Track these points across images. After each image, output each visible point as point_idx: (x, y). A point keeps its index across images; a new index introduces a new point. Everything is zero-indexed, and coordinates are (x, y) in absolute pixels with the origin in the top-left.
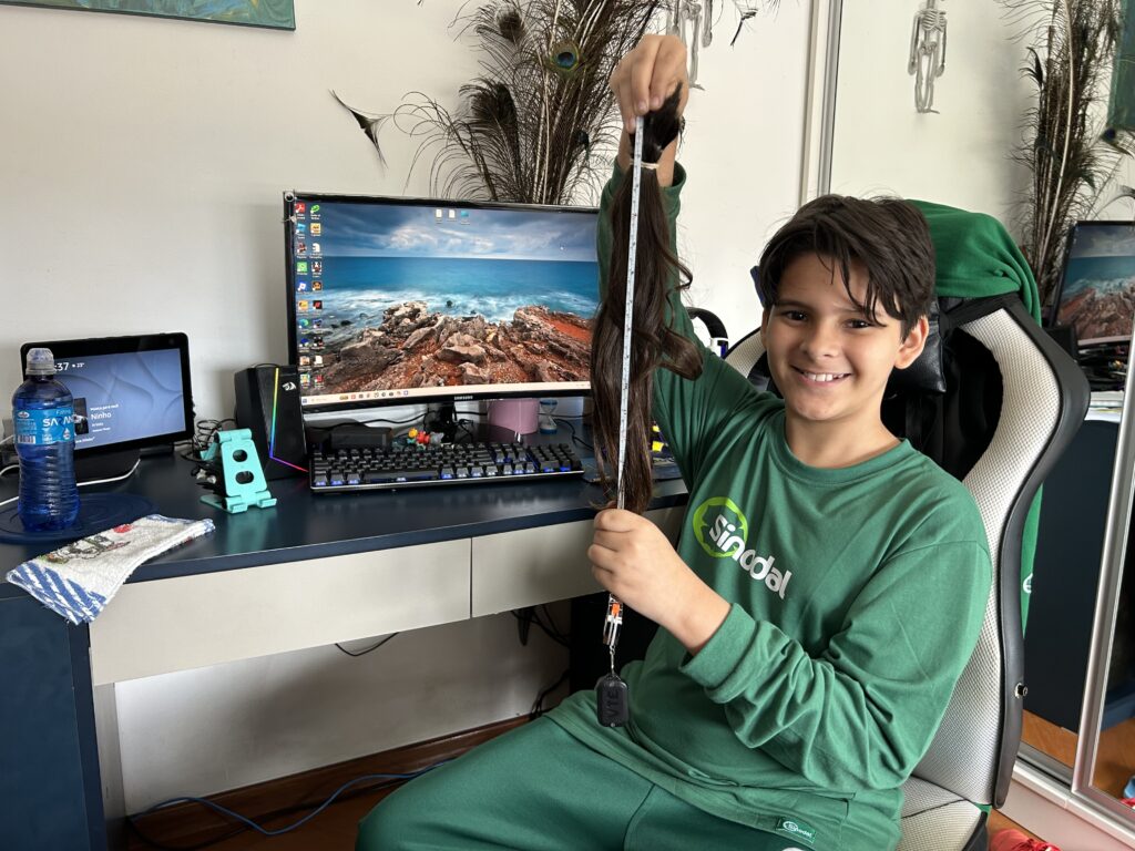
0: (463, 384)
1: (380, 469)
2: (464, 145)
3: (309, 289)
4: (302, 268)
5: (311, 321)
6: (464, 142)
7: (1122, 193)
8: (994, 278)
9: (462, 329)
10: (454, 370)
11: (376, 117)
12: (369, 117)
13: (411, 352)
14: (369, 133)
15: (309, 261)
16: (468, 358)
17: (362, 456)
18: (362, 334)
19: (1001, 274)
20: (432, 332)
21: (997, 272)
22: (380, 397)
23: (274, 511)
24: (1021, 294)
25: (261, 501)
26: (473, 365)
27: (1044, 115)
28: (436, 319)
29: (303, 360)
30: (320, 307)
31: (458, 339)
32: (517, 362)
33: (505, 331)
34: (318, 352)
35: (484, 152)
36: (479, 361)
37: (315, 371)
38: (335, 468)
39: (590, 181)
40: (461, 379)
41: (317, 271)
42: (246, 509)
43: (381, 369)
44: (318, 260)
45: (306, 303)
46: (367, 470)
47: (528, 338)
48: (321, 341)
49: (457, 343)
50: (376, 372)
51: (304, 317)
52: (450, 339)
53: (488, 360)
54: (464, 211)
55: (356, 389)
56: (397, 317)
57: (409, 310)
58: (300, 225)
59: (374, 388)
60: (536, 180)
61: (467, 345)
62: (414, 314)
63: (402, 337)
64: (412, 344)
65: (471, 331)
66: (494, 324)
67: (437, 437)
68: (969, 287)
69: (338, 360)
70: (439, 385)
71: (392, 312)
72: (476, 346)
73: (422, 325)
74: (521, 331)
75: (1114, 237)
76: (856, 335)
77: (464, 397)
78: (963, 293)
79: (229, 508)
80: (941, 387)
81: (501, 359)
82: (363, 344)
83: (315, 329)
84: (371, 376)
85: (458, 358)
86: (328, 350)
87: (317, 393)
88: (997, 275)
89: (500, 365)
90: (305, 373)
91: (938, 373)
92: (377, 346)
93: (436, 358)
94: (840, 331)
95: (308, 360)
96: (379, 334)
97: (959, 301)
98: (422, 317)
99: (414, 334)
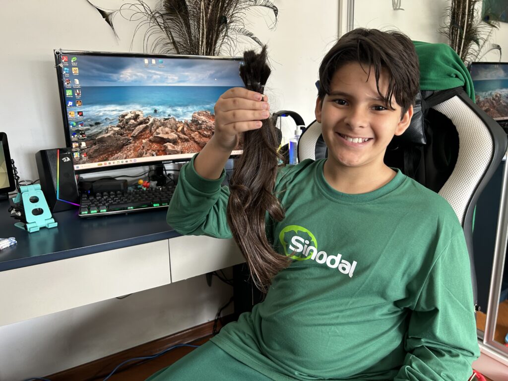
0: (166, 154)
1: (119, 203)
2: (160, 26)
3: (74, 105)
4: (69, 93)
5: (77, 123)
6: (160, 24)
7: (492, 48)
8: (451, 78)
9: (164, 125)
10: (161, 147)
11: (111, 12)
12: (107, 12)
13: (136, 138)
14: (107, 20)
15: (73, 90)
16: (168, 141)
17: (109, 195)
18: (107, 129)
19: (454, 76)
20: (147, 127)
21: (453, 75)
22: (121, 163)
23: (57, 230)
24: (465, 87)
25: (48, 225)
26: (171, 144)
27: (454, 10)
28: (149, 120)
29: (74, 145)
30: (82, 115)
31: (162, 130)
32: (195, 142)
33: (188, 125)
34: (83, 140)
35: (171, 30)
36: (175, 142)
37: (82, 151)
38: (93, 203)
39: (229, 43)
40: (165, 152)
41: (78, 95)
42: (38, 230)
43: (120, 148)
44: (78, 89)
45: (74, 113)
46: (111, 204)
47: (200, 128)
48: (84, 134)
49: (162, 133)
50: (118, 150)
51: (73, 121)
52: (157, 131)
53: (179, 141)
54: (160, 60)
55: (107, 159)
56: (127, 119)
57: (133, 115)
58: (65, 69)
59: (117, 158)
60: (200, 44)
61: (167, 133)
62: (136, 117)
63: (130, 130)
64: (136, 134)
65: (169, 126)
66: (181, 122)
67: (153, 184)
68: (438, 84)
69: (95, 144)
70: (153, 155)
71: (123, 116)
72: (172, 134)
73: (141, 123)
74: (196, 125)
75: (488, 70)
76: (378, 114)
77: (168, 161)
78: (434, 88)
79: (28, 230)
80: (423, 142)
81: (187, 140)
82: (108, 134)
83: (80, 127)
84: (114, 152)
85: (162, 141)
86: (89, 139)
87: (84, 163)
88: (452, 77)
89: (186, 144)
90: (76, 152)
91: (422, 134)
92: (116, 136)
93: (150, 141)
94: (369, 111)
95: (77, 144)
96: (117, 129)
97: (431, 93)
98: (141, 119)
99: (136, 128)
